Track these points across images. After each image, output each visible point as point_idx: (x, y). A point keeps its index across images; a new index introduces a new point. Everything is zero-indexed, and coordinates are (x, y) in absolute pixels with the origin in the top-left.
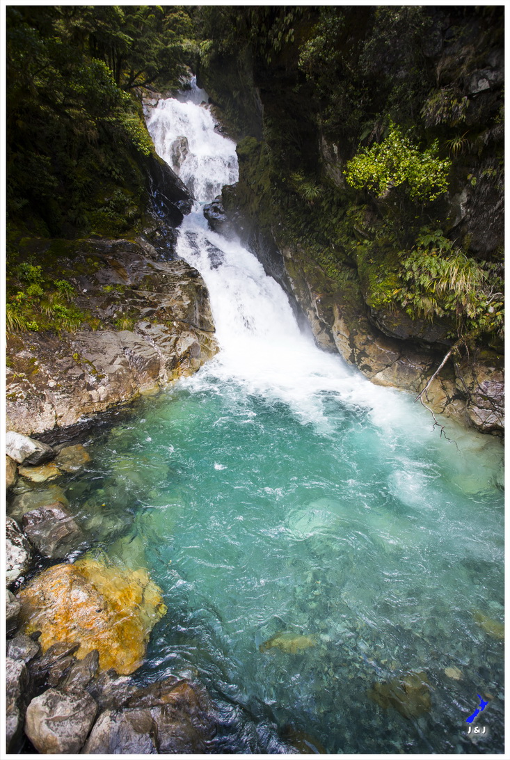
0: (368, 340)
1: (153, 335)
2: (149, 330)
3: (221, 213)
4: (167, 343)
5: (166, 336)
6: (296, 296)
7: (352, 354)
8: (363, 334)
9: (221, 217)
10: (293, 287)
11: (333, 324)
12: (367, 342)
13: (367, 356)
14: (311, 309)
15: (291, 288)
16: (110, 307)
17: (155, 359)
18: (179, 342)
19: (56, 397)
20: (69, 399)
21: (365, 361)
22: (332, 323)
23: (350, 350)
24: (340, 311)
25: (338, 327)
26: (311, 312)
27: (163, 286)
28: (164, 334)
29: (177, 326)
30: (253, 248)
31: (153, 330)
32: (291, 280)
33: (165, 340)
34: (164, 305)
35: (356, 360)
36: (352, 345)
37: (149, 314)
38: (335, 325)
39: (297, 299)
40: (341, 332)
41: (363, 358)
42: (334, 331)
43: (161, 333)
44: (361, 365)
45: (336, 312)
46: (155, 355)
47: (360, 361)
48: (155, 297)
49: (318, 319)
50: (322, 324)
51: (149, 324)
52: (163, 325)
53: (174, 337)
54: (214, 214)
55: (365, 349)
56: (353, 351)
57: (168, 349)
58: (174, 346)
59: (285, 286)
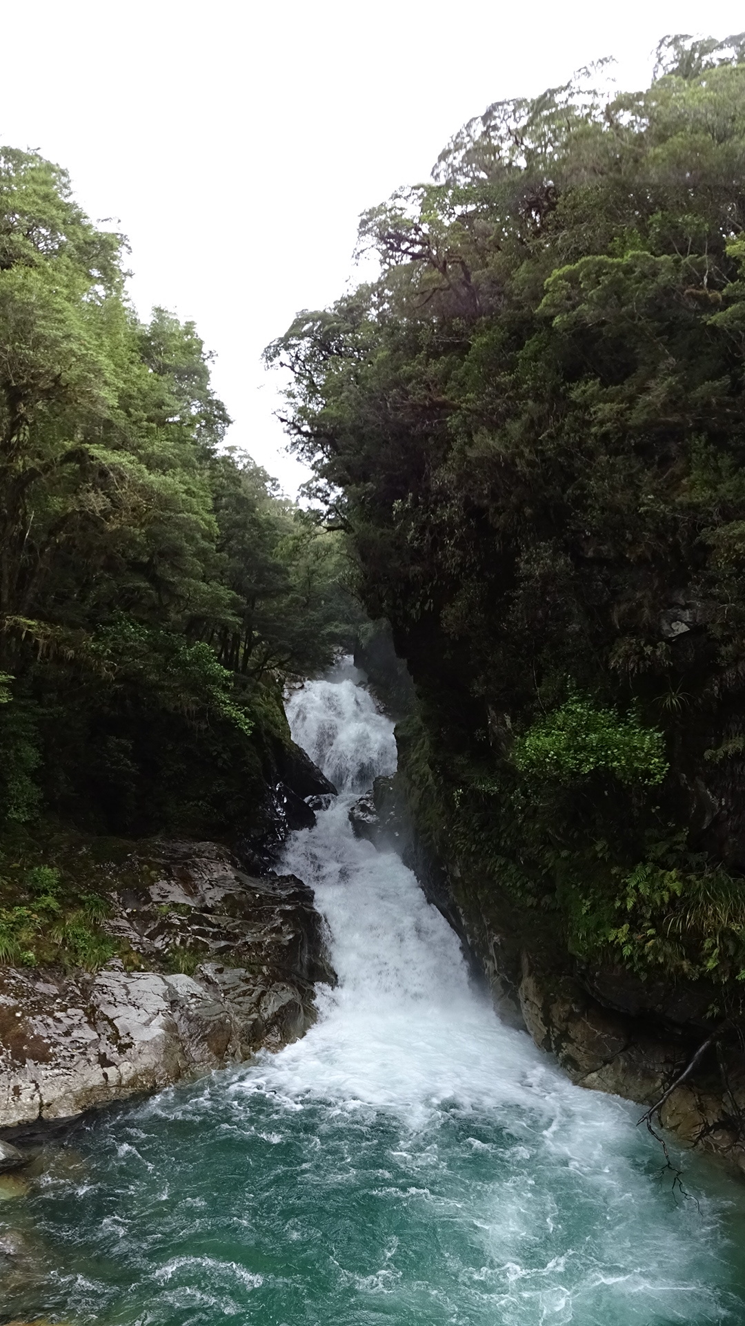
0: (571, 1012)
1: (224, 983)
2: (218, 975)
3: (371, 813)
4: (247, 998)
5: (245, 987)
7: (548, 1037)
8: (564, 1002)
9: (370, 818)
10: (464, 921)
11: (520, 984)
12: (571, 1017)
13: (571, 1041)
15: (461, 924)
16: (162, 937)
17: (222, 1022)
18: (266, 997)
19: (43, 1073)
20: (67, 1077)
21: (568, 1049)
22: (519, 982)
23: (545, 1030)
24: (530, 964)
25: (527, 988)
27: (254, 911)
28: (243, 984)
29: (266, 973)
31: (225, 977)
33: (244, 993)
34: (249, 939)
35: (553, 1046)
36: (547, 1021)
37: (221, 951)
38: (523, 985)
40: (531, 998)
41: (564, 1045)
42: (521, 996)
43: (238, 982)
44: (560, 1055)
45: (525, 964)
46: (222, 1015)
47: (559, 1048)
48: (238, 926)
49: (498, 974)
50: (504, 983)
51: (219, 966)
52: (243, 971)
53: (259, 990)
54: (361, 814)
55: (567, 1029)
56: (548, 1031)
57: (246, 1007)
58: (258, 1004)
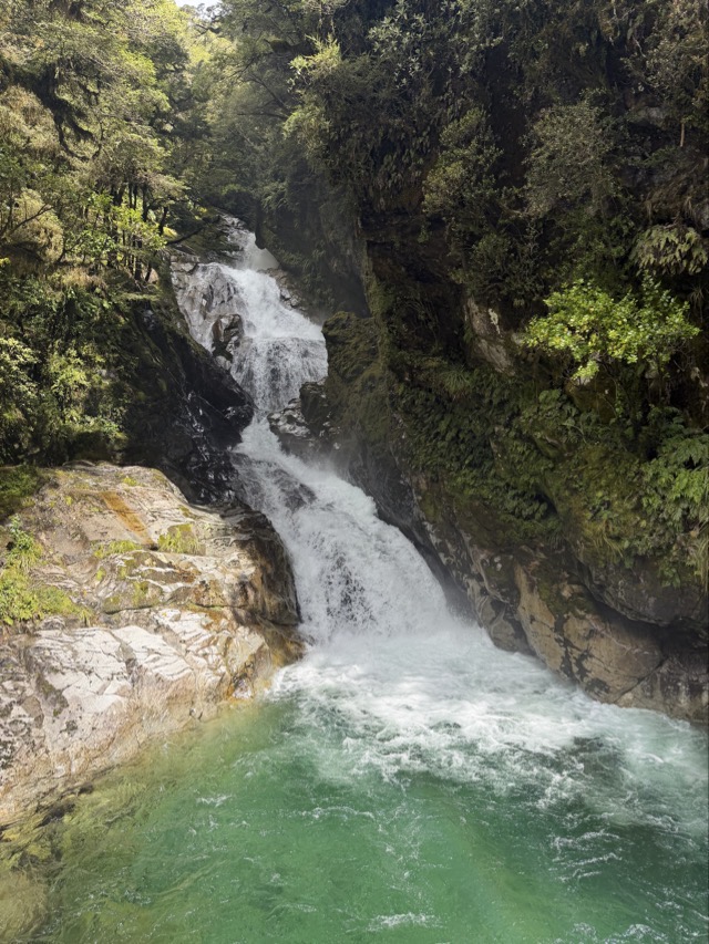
0: (591, 629)
1: (184, 633)
2: (177, 623)
3: (299, 424)
4: (212, 649)
5: (207, 635)
6: (441, 555)
7: (566, 658)
8: (581, 617)
9: (300, 431)
10: (434, 540)
11: (519, 602)
12: (592, 633)
14: (472, 576)
15: (429, 541)
17: (185, 681)
18: (233, 645)
21: (594, 671)
22: (517, 600)
23: (562, 651)
24: (529, 579)
25: (531, 606)
26: (473, 583)
27: (206, 544)
28: (205, 632)
29: (231, 615)
30: (358, 478)
31: (185, 624)
32: (429, 527)
33: (208, 643)
34: (206, 578)
35: (576, 670)
36: (563, 641)
37: (175, 597)
38: (524, 603)
39: (444, 560)
40: (538, 617)
41: (588, 667)
42: (523, 615)
43: (199, 629)
44: (586, 680)
45: (522, 579)
46: (185, 672)
47: (583, 673)
48: (190, 564)
49: (487, 594)
50: (497, 605)
51: (177, 612)
52: (202, 616)
53: (224, 635)
54: (288, 427)
55: (589, 647)
56: (566, 652)
57: (212, 660)
58: (224, 654)
59: (419, 538)
